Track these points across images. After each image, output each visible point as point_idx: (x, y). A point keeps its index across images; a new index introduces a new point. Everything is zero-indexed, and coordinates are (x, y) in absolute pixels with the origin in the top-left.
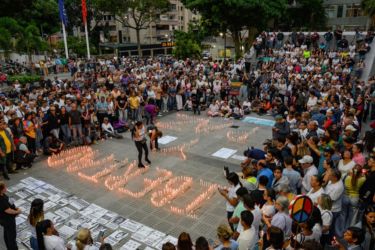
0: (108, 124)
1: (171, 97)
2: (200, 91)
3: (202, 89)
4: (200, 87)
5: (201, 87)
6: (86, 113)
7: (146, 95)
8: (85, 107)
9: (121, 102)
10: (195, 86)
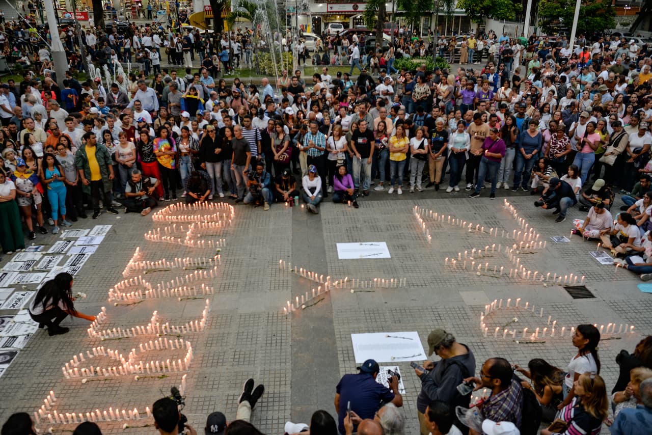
0: (316, 179)
1: (523, 156)
2: (629, 161)
3: (634, 155)
4: (632, 149)
5: (634, 152)
6: (283, 147)
7: (441, 138)
8: (284, 137)
9: (360, 141)
10: (616, 145)
